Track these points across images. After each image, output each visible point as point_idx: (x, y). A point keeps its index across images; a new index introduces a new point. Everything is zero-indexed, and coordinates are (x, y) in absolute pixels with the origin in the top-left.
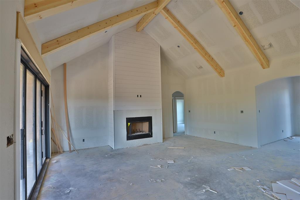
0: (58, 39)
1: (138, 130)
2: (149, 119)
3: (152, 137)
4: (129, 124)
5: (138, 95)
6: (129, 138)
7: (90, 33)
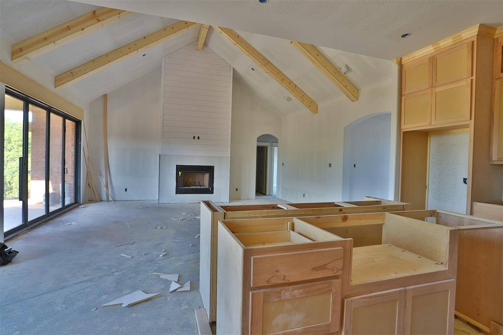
0: (72, 71)
1: (197, 184)
2: (210, 170)
3: (213, 193)
4: (180, 173)
5: (194, 137)
6: (178, 191)
7: (109, 61)
